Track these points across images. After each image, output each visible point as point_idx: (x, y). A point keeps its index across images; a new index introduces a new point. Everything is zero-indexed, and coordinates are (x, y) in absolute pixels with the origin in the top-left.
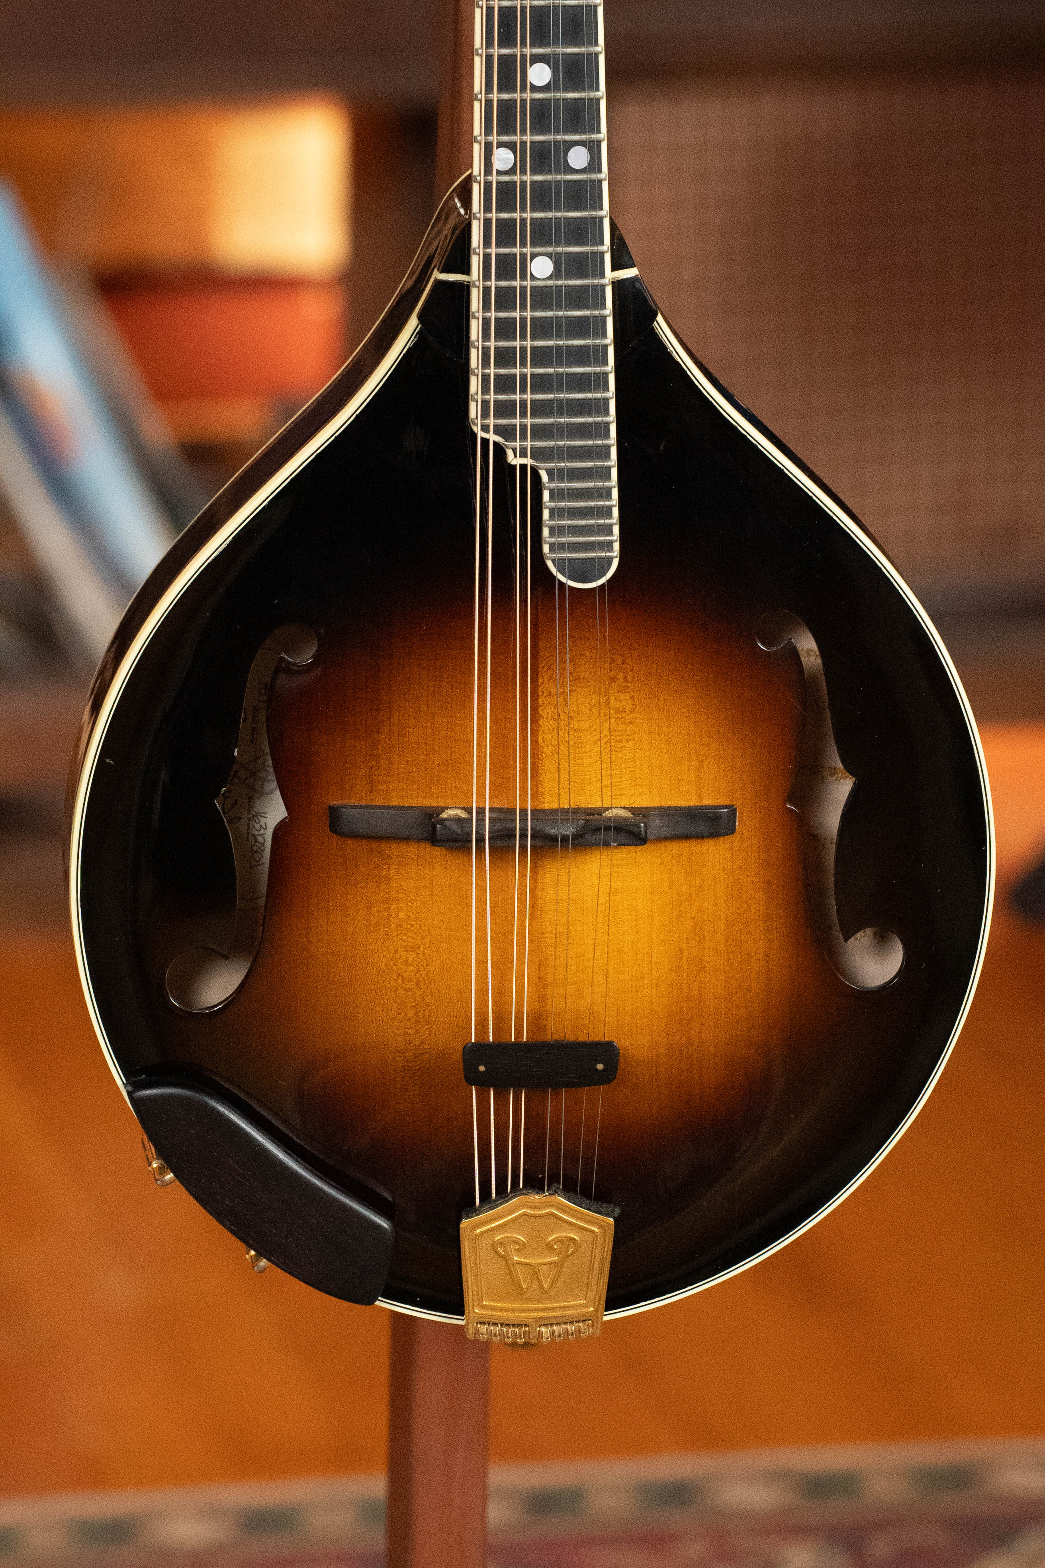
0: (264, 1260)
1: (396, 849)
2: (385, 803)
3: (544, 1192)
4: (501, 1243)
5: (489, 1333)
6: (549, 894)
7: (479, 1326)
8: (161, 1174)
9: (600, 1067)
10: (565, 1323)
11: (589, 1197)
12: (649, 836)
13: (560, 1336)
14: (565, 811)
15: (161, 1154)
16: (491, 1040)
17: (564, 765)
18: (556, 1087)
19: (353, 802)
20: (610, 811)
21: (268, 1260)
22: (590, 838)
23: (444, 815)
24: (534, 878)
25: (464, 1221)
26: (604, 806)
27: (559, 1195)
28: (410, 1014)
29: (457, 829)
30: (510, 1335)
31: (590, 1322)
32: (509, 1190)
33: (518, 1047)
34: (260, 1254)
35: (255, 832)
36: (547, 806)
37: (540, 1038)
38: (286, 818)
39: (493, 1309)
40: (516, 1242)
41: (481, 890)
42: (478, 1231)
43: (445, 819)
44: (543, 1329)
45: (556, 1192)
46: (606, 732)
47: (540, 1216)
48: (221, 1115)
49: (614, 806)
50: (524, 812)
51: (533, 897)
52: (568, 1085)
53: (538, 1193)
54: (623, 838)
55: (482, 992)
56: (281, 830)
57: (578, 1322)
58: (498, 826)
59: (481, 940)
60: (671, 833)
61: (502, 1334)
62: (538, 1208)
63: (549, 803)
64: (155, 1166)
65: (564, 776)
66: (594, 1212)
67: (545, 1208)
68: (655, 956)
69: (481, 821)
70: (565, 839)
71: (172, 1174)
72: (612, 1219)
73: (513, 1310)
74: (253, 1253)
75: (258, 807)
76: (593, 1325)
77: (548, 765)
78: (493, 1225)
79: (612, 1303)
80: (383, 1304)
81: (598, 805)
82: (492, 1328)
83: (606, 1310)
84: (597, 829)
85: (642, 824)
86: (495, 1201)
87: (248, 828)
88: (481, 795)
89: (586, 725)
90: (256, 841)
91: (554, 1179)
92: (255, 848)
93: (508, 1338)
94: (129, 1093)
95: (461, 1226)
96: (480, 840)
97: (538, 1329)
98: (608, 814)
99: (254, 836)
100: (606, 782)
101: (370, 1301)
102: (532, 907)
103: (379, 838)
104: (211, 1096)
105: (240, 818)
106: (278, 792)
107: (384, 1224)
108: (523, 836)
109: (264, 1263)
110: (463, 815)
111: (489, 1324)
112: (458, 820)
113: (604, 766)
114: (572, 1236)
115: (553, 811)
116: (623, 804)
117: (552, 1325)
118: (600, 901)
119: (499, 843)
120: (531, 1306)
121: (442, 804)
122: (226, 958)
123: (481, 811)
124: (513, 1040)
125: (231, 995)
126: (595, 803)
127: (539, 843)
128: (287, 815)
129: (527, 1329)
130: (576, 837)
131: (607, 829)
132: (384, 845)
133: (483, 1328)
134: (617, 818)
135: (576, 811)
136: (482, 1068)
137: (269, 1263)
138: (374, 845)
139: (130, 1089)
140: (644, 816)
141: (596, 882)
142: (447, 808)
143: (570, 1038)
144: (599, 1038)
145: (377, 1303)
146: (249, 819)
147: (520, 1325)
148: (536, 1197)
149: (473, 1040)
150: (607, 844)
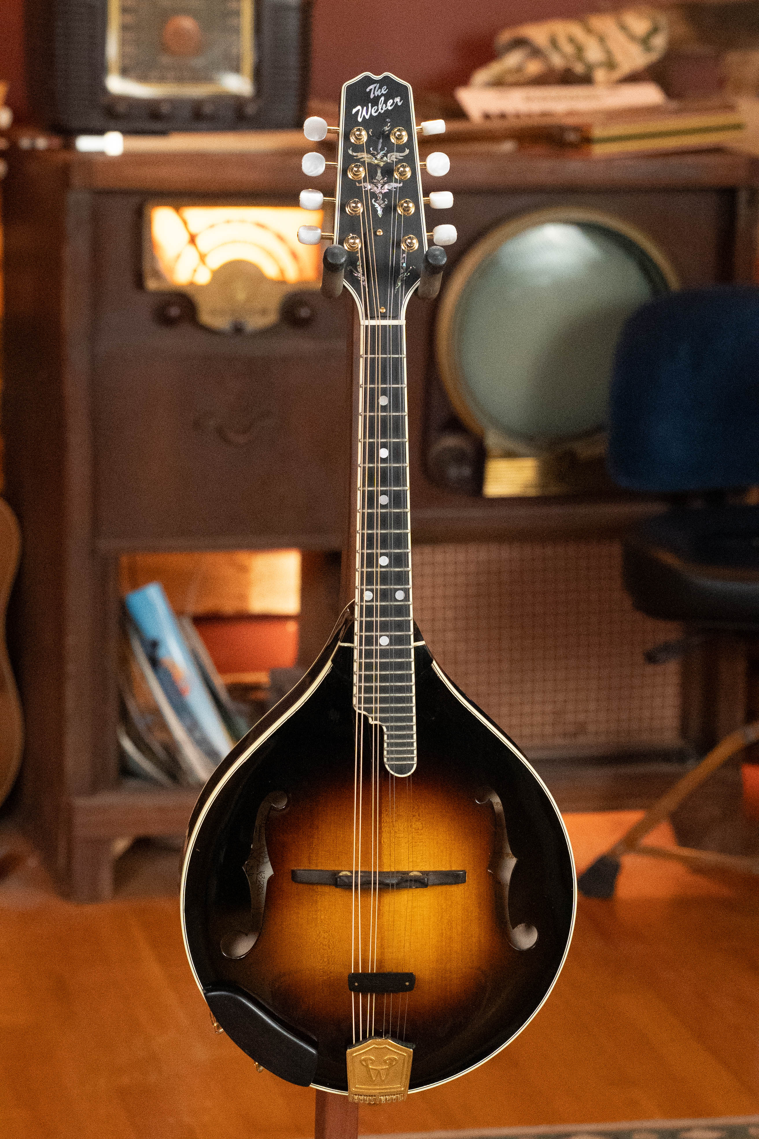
0: (262, 1067)
1: (320, 888)
2: (316, 868)
3: (383, 1038)
4: (364, 1060)
5: (358, 1099)
6: (386, 909)
7: (354, 1096)
8: (218, 1029)
9: (407, 984)
10: (391, 1095)
11: (402, 1041)
12: (429, 883)
13: (389, 1101)
14: (393, 873)
15: (218, 1021)
16: (360, 972)
17: (393, 852)
18: (389, 992)
19: (302, 868)
20: (412, 873)
21: (263, 1066)
22: (404, 884)
23: (341, 874)
24: (379, 901)
25: (348, 1050)
26: (410, 870)
27: (389, 1039)
28: (325, 960)
29: (346, 880)
30: (368, 1100)
31: (402, 1094)
32: (368, 1037)
33: (372, 975)
34: (260, 1064)
35: (259, 880)
36: (385, 870)
37: (381, 971)
38: (273, 875)
39: (361, 1088)
40: (371, 1060)
41: (357, 906)
42: (354, 1055)
43: (340, 876)
44: (382, 1098)
45: (388, 1037)
46: (411, 838)
47: (382, 1048)
48: (244, 1004)
49: (414, 870)
50: (375, 873)
51: (379, 909)
52: (394, 992)
53: (380, 1038)
54: (418, 884)
55: (356, 950)
56: (271, 880)
57: (397, 1094)
58: (364, 879)
59: (356, 928)
60: (438, 882)
61: (364, 1100)
62: (381, 1045)
63: (386, 869)
64: (215, 1025)
65: (393, 858)
66: (404, 1047)
67: (383, 1045)
68: (431, 936)
69: (357, 877)
70: (393, 885)
71: (223, 1029)
72: (412, 1050)
73: (369, 1089)
74: (257, 1063)
75: (261, 869)
76: (403, 1096)
77: (386, 852)
78: (361, 1052)
79: (411, 1087)
80: (313, 1086)
81: (407, 870)
82: (360, 1097)
83: (409, 1089)
84: (407, 881)
85: (426, 879)
86: (362, 1041)
87: (257, 878)
88: (357, 865)
89: (402, 835)
90: (260, 884)
91: (387, 1032)
92: (260, 887)
93: (367, 1101)
94: (205, 994)
95: (347, 1052)
96: (356, 885)
97: (380, 1097)
98: (411, 874)
99: (259, 881)
100: (411, 860)
101: (307, 1085)
102: (378, 914)
103: (312, 884)
104: (240, 996)
105: (253, 874)
106: (269, 863)
107: (314, 1051)
108: (375, 883)
109: (262, 1068)
110: (349, 874)
111: (359, 1095)
112: (347, 876)
113: (410, 853)
114: (395, 1057)
115: (388, 873)
116: (418, 869)
117: (386, 1096)
118: (408, 912)
119: (364, 887)
120: (376, 1087)
121: (340, 869)
122: (247, 935)
123: (357, 872)
124: (370, 972)
125: (249, 951)
126: (406, 869)
127: (382, 886)
128: (273, 873)
129: (375, 1097)
130: (397, 884)
131: (411, 880)
132: (315, 887)
133: (356, 1097)
134: (415, 876)
135: (398, 872)
136: (356, 984)
137: (264, 1068)
138: (311, 887)
139: (205, 992)
140: (427, 875)
141: (406, 903)
142: (342, 871)
143: (395, 971)
144: (407, 971)
145: (311, 1086)
146: (257, 874)
147: (372, 1096)
148: (379, 1040)
149: (353, 972)
150: (411, 887)
